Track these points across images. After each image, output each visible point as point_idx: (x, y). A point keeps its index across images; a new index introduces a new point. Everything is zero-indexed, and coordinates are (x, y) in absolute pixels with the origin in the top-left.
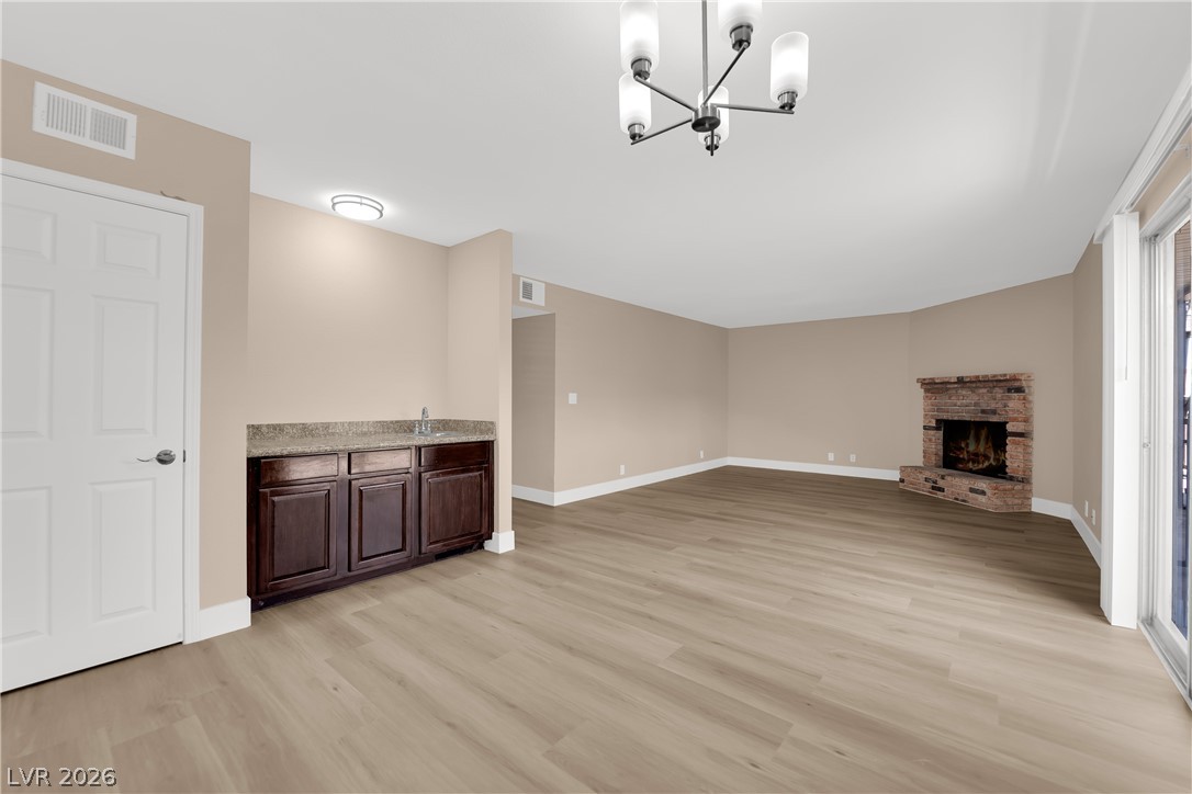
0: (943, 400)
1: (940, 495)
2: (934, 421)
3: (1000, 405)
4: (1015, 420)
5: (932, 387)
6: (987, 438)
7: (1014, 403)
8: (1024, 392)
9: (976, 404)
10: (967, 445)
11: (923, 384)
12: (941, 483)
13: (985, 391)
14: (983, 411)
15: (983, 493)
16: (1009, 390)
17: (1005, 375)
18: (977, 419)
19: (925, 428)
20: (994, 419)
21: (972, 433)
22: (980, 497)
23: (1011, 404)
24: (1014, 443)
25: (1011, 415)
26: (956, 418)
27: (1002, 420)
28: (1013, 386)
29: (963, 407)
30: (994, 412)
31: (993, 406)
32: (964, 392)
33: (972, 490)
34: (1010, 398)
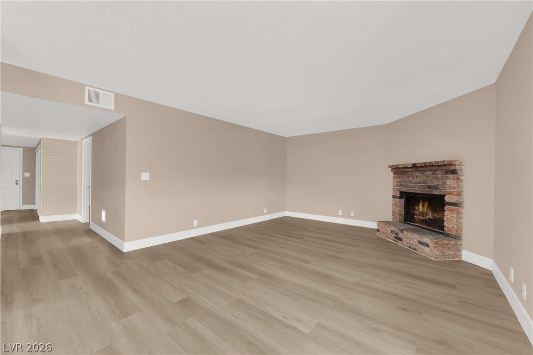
0: (405, 179)
1: (400, 243)
2: (399, 193)
3: (440, 183)
4: (451, 193)
5: (399, 171)
6: (428, 206)
7: (450, 182)
8: (457, 173)
9: (425, 182)
10: (419, 208)
11: (392, 169)
12: (401, 235)
13: (429, 173)
14: (429, 187)
15: (428, 245)
16: (447, 172)
17: (444, 162)
18: (425, 192)
19: (393, 197)
20: (437, 192)
21: (421, 203)
22: (425, 248)
23: (448, 182)
24: (450, 210)
25: (448, 190)
26: (412, 191)
27: (441, 193)
28: (449, 169)
29: (416, 184)
30: (436, 188)
31: (436, 183)
32: (417, 174)
33: (420, 242)
34: (447, 178)
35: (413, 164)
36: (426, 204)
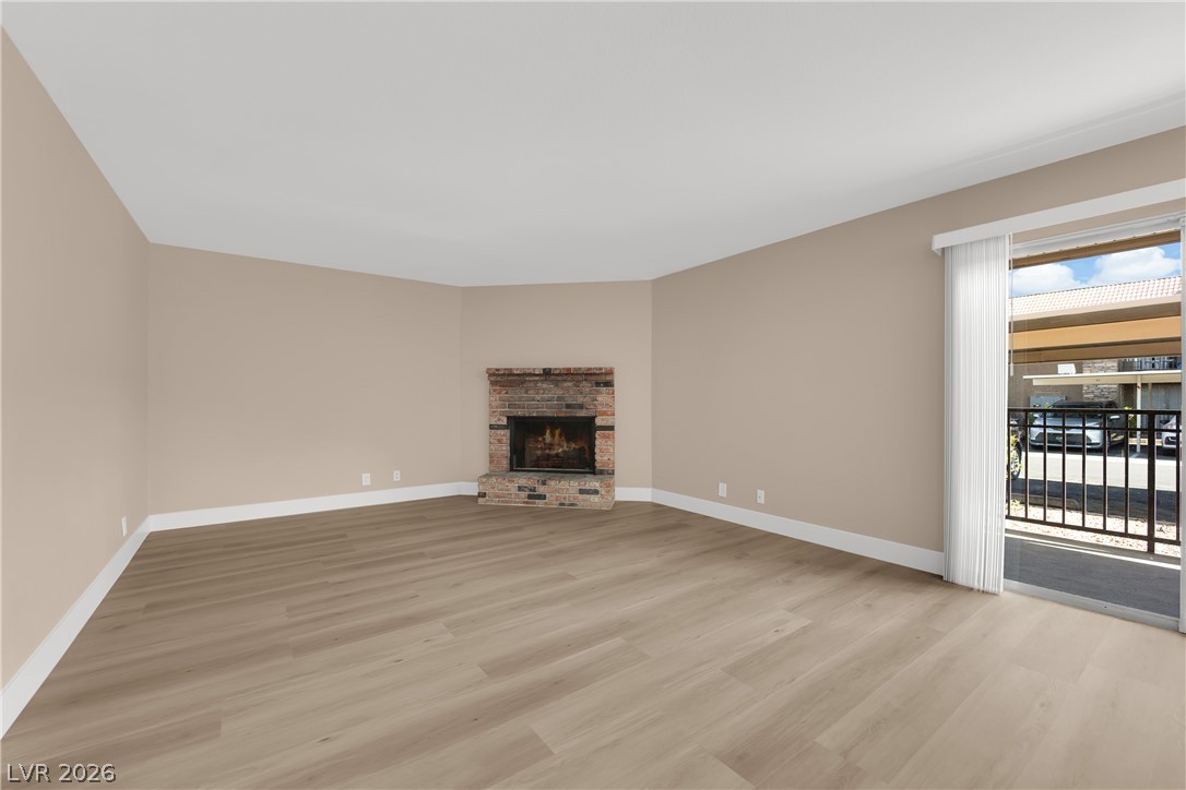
0: (517, 394)
1: (540, 503)
2: (505, 420)
3: (588, 399)
4: (604, 413)
5: (503, 380)
6: (560, 435)
7: (602, 398)
8: (613, 386)
9: (559, 399)
10: (544, 439)
11: (490, 375)
12: (541, 490)
13: (570, 384)
14: (568, 406)
15: (596, 492)
16: (598, 384)
17: (601, 369)
18: (563, 415)
19: (492, 427)
20: (582, 413)
21: (548, 431)
22: (595, 499)
23: (600, 398)
24: (604, 437)
25: (600, 408)
26: (535, 415)
27: (591, 414)
28: (602, 379)
29: (542, 402)
30: (581, 406)
31: (580, 400)
32: (545, 386)
33: (582, 492)
34: (599, 392)
35: (544, 370)
36: (557, 432)
